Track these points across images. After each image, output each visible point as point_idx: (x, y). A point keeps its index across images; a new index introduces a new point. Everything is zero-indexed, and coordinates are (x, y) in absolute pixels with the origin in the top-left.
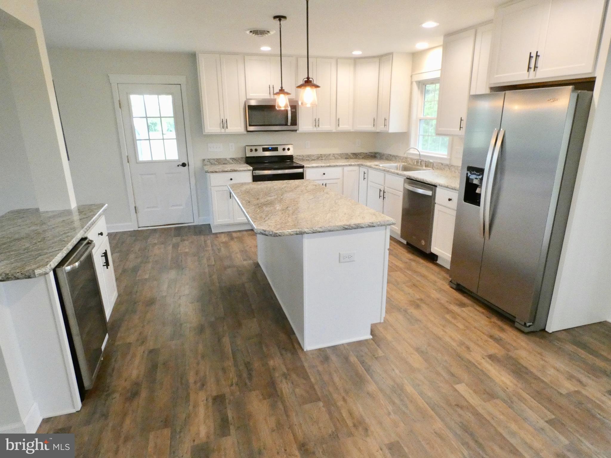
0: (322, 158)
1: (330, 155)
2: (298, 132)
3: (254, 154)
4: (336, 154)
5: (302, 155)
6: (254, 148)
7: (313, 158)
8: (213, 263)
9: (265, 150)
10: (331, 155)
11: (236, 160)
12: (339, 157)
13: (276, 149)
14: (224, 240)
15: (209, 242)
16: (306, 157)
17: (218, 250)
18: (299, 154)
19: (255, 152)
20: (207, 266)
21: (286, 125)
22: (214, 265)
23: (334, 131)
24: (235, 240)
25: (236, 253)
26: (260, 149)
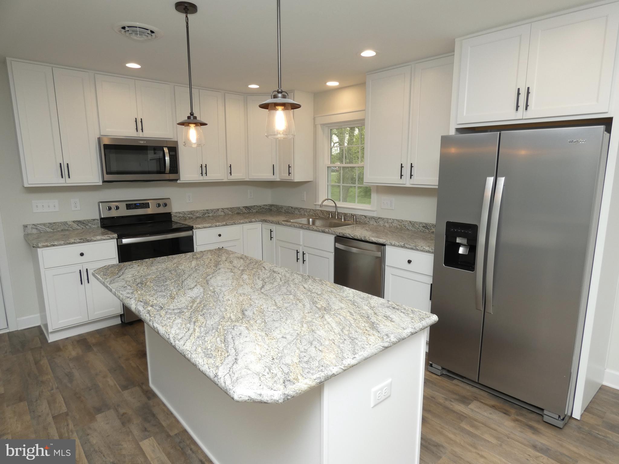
0: (208, 215)
1: (218, 210)
2: (178, 182)
3: (114, 213)
4: (226, 209)
5: (184, 212)
6: (113, 205)
7: (198, 215)
8: (64, 409)
9: (129, 207)
10: (220, 210)
11: (84, 223)
12: (230, 213)
13: (146, 206)
14: (74, 354)
15: (45, 362)
16: (189, 214)
17: (67, 375)
18: (179, 211)
19: (115, 211)
20: (51, 418)
21: (164, 172)
22: (67, 414)
23: (225, 180)
24: (95, 349)
25: (105, 377)
26: (123, 206)
